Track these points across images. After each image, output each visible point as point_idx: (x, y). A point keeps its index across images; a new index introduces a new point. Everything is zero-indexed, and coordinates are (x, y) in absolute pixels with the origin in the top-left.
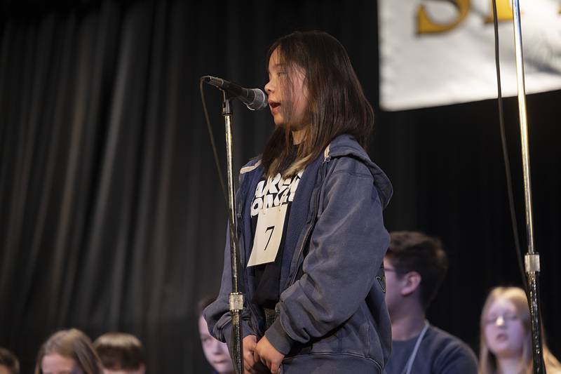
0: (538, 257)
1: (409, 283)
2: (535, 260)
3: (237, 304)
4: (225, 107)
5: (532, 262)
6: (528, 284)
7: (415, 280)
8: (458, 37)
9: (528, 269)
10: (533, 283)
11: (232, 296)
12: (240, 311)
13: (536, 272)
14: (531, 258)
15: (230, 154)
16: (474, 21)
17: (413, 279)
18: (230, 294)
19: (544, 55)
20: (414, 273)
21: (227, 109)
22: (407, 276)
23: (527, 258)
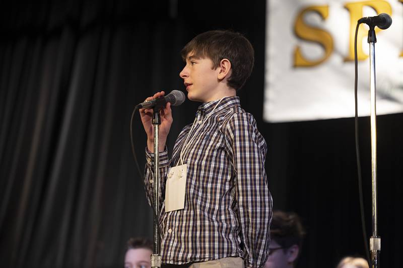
0: (379, 240)
2: (377, 242)
3: (156, 263)
4: (155, 118)
5: (375, 243)
6: (371, 258)
8: (323, 70)
9: (372, 248)
10: (375, 259)
11: (153, 257)
12: (158, 267)
13: (378, 251)
14: (374, 241)
16: (336, 60)
18: (151, 255)
19: (386, 87)
21: (156, 120)
23: (372, 240)
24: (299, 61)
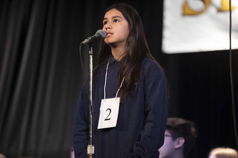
1: (179, 143)
3: (91, 151)
4: (90, 51)
7: (182, 141)
8: (203, 18)
11: (89, 147)
12: (92, 154)
15: (91, 75)
16: (212, 10)
17: (180, 141)
20: (182, 138)
21: (91, 52)
22: (177, 139)
24: (187, 11)
